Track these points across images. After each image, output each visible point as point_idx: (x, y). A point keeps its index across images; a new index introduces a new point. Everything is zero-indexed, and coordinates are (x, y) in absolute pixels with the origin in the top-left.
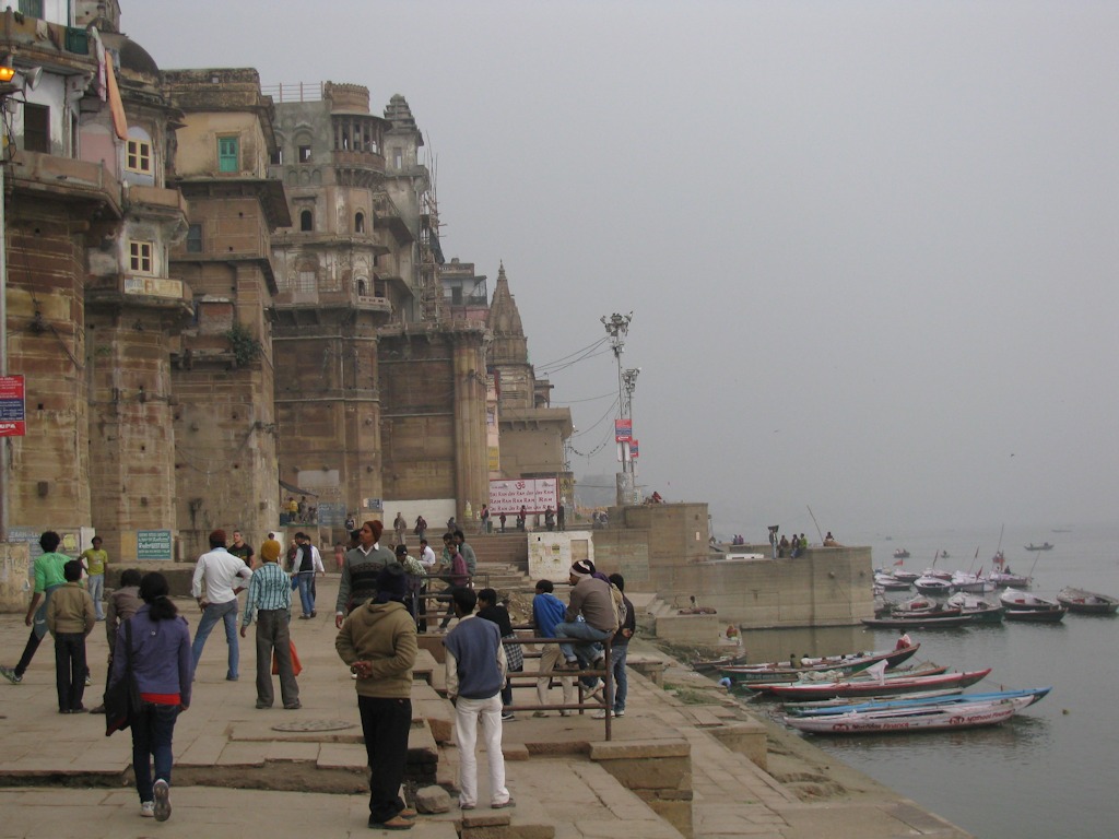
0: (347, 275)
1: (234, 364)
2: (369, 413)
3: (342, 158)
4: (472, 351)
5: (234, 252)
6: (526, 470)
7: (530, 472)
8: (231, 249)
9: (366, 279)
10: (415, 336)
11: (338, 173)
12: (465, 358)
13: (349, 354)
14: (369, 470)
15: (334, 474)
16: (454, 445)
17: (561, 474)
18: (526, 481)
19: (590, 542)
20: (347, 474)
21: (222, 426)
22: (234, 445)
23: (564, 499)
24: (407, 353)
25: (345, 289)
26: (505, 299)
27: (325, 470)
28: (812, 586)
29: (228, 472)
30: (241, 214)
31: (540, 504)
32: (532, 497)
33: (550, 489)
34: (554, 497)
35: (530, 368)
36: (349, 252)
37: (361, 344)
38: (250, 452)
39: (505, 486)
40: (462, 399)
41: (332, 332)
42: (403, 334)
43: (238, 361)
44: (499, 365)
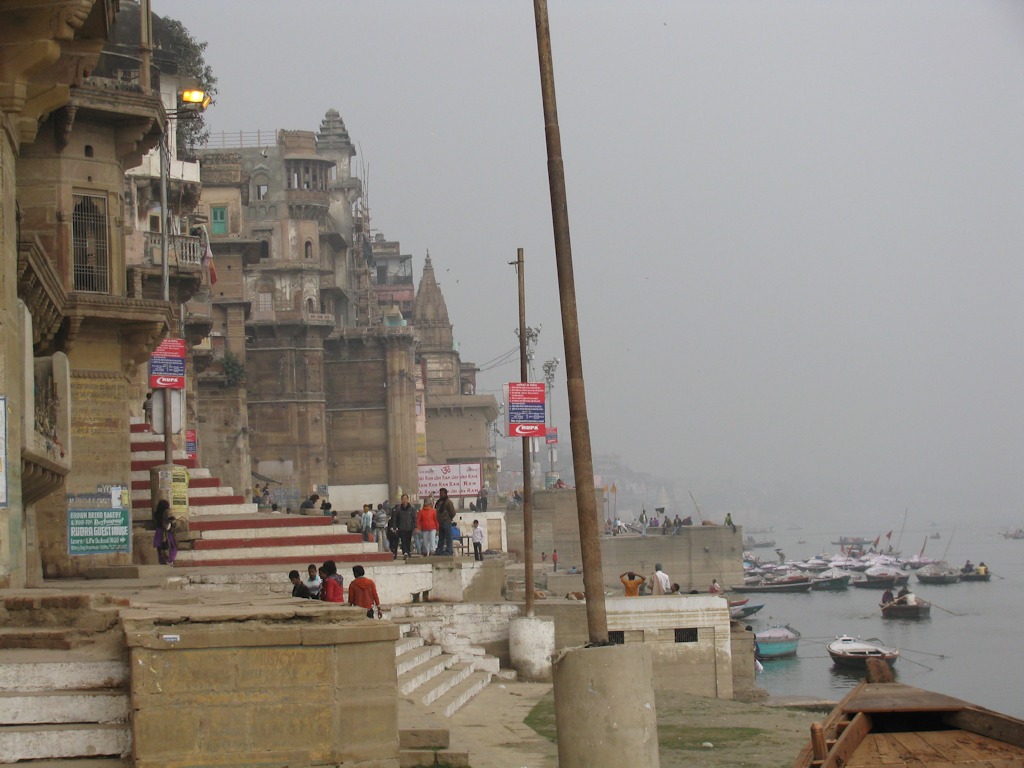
0: (298, 296)
1: (226, 383)
2: (317, 411)
3: (294, 196)
4: (403, 353)
5: (225, 296)
6: (451, 455)
7: (457, 457)
8: (222, 294)
9: (314, 298)
10: (353, 339)
11: (291, 208)
12: (397, 359)
13: (300, 362)
14: (318, 461)
15: (289, 464)
16: (387, 437)
17: (485, 458)
18: (452, 466)
19: (503, 521)
20: (299, 463)
21: (218, 431)
22: (226, 445)
23: (487, 483)
24: (345, 354)
25: (297, 307)
26: (431, 288)
27: (281, 460)
28: (690, 558)
29: (222, 466)
30: (229, 267)
31: (464, 488)
32: (456, 481)
33: (474, 473)
34: (478, 481)
35: (456, 354)
36: (299, 275)
37: (310, 354)
38: (238, 451)
39: (432, 471)
40: (393, 395)
41: (286, 345)
42: (342, 337)
43: (229, 381)
44: (425, 353)
